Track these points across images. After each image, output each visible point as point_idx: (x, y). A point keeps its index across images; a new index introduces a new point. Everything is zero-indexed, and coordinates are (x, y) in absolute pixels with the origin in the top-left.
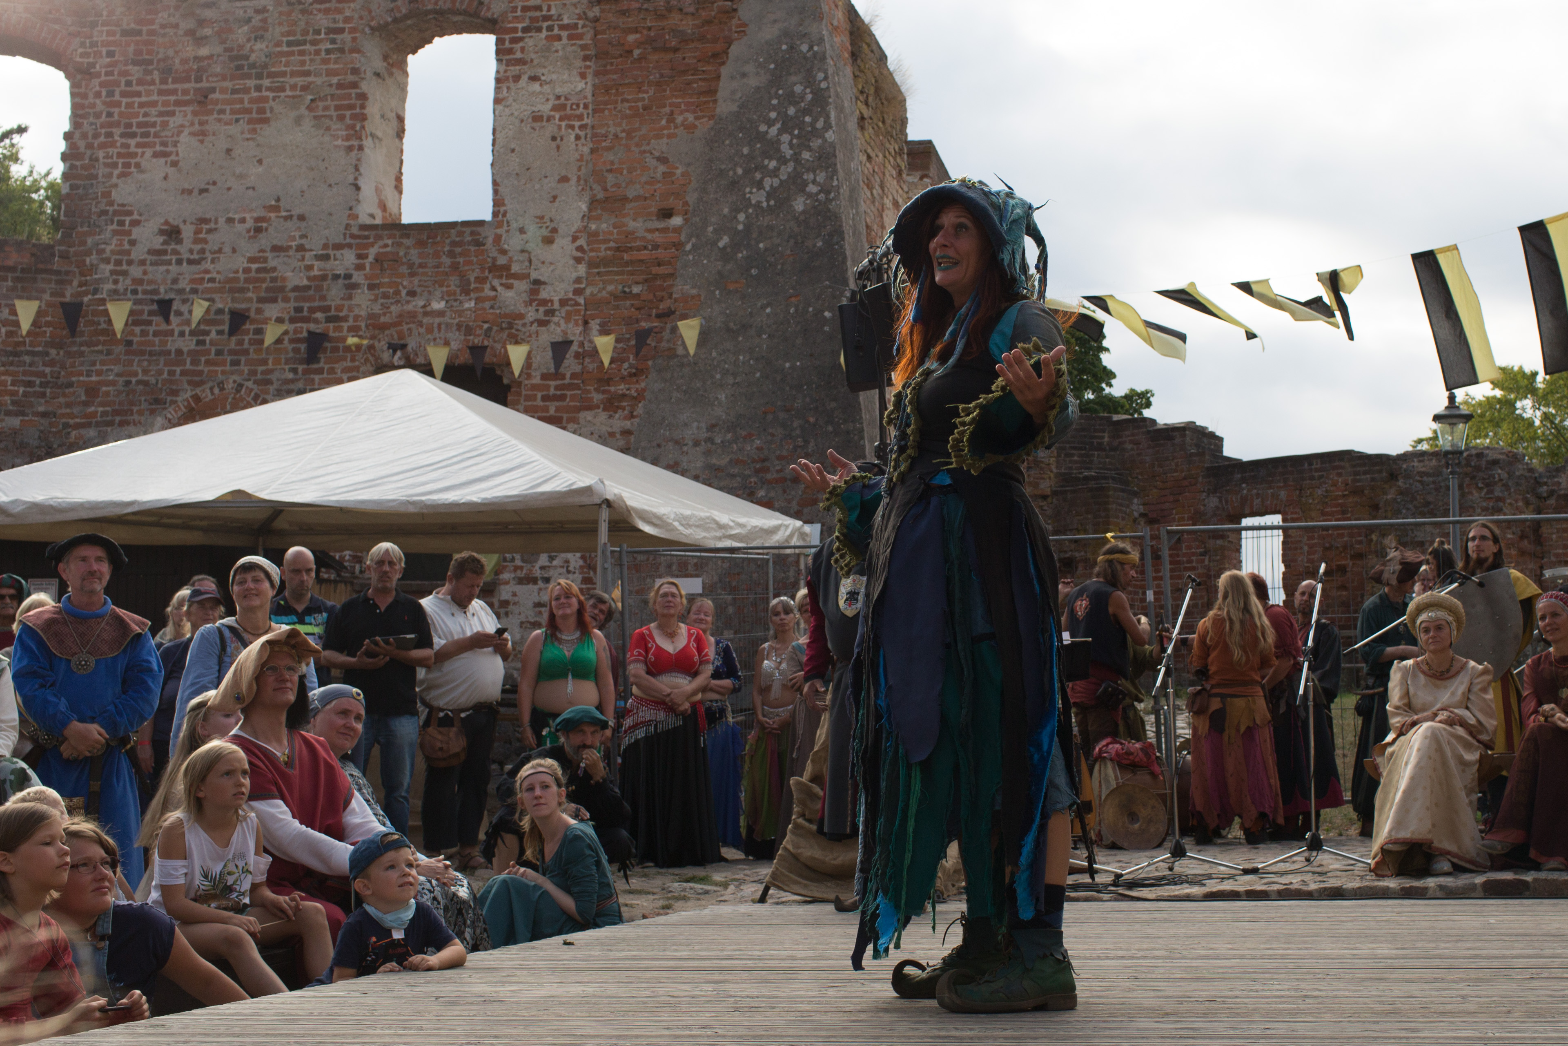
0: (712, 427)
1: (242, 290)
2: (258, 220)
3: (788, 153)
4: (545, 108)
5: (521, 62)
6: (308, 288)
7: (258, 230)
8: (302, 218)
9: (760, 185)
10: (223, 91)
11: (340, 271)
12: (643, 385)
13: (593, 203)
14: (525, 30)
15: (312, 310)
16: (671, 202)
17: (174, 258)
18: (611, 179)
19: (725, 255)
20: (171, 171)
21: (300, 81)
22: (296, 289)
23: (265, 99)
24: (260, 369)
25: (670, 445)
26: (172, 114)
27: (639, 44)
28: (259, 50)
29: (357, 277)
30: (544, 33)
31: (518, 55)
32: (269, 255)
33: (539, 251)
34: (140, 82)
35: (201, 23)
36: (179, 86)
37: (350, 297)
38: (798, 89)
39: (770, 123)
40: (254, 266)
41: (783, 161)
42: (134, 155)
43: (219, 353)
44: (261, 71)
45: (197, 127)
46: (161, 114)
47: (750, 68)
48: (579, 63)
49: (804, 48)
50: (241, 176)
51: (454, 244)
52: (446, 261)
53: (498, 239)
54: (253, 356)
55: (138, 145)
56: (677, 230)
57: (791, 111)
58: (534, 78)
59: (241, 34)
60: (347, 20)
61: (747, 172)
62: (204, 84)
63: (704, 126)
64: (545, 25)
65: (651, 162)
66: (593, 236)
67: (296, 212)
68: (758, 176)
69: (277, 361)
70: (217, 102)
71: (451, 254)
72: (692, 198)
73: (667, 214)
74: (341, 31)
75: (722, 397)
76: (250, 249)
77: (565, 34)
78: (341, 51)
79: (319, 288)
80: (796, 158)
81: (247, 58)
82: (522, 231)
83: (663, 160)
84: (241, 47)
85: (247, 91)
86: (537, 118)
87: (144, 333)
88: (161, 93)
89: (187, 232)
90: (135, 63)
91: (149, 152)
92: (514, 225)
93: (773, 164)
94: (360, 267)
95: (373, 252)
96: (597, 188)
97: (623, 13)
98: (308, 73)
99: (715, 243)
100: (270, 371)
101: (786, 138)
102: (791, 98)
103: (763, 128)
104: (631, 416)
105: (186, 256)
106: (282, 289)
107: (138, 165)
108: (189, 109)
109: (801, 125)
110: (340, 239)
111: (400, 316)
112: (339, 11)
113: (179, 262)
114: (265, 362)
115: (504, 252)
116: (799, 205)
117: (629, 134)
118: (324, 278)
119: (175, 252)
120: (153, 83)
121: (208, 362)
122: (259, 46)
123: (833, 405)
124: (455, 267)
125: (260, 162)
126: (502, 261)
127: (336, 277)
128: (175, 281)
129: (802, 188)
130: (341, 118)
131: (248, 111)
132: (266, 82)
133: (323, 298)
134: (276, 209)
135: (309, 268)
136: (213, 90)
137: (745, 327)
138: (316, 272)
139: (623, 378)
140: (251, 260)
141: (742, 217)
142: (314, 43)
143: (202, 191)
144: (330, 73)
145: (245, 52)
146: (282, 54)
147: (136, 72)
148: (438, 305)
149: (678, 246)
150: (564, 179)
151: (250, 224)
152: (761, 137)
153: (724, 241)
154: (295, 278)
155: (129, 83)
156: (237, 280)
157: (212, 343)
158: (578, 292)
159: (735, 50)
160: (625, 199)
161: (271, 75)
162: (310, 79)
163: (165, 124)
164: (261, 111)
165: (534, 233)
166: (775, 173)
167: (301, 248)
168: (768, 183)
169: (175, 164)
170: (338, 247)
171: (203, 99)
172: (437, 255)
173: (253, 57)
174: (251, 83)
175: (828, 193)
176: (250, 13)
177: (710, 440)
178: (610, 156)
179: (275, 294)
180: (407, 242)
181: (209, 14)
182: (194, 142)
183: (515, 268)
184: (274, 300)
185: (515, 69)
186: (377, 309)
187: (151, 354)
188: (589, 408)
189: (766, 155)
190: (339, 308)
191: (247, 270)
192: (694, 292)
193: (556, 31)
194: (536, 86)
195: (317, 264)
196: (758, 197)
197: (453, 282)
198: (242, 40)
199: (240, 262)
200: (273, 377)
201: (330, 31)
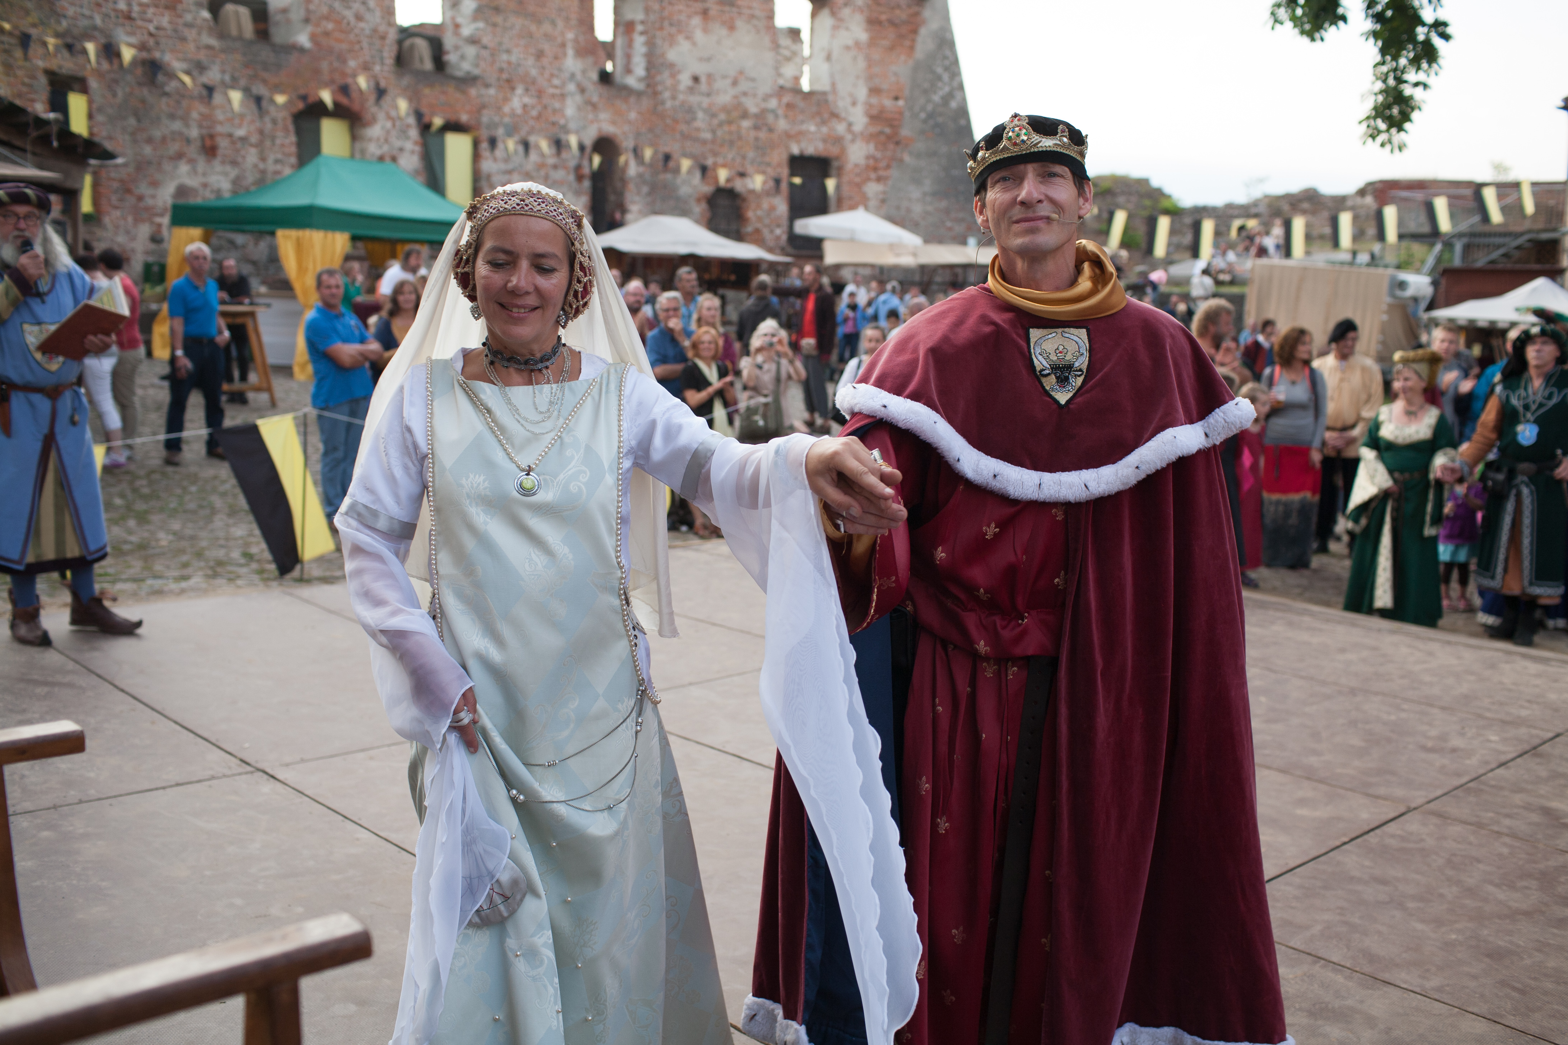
0: (924, 194)
1: (730, 112)
2: (735, 78)
5: (841, 20)
6: (758, 114)
7: (735, 83)
8: (753, 80)
9: (936, 93)
10: (715, 10)
11: (771, 108)
12: (889, 172)
13: (870, 90)
16: (898, 94)
18: (876, 80)
19: (925, 121)
20: (693, 47)
22: (754, 114)
23: (733, 18)
25: (905, 200)
26: (692, 18)
27: (887, 20)
29: (780, 112)
30: (850, 8)
31: (840, 16)
32: (741, 96)
37: (777, 121)
40: (734, 101)
41: (945, 85)
42: (675, 36)
45: (703, 27)
47: (928, 40)
48: (863, 25)
50: (725, 55)
51: (817, 101)
52: (815, 108)
56: (902, 107)
57: (947, 63)
58: (846, 28)
61: (931, 86)
63: (910, 62)
64: (851, 3)
65: (891, 75)
66: (870, 105)
67: (750, 76)
68: (935, 89)
70: (711, 15)
71: (817, 106)
72: (907, 93)
73: (896, 98)
75: (928, 182)
76: (732, 92)
77: (859, 10)
79: (764, 115)
80: (950, 84)
82: (844, 98)
83: (895, 75)
85: (726, 12)
86: (847, 47)
88: (686, 6)
89: (703, 79)
91: (681, 36)
92: (839, 94)
93: (940, 85)
94: (780, 107)
96: (871, 83)
97: (878, 5)
98: (752, 8)
99: (919, 115)
101: (945, 75)
103: (936, 68)
105: (701, 91)
106: (748, 113)
107: (677, 42)
108: (700, 16)
109: (951, 70)
110: (770, 92)
113: (701, 94)
115: (836, 106)
116: (953, 104)
117: (882, 60)
118: (765, 110)
119: (699, 89)
124: (818, 113)
125: (733, 49)
126: (836, 111)
129: (954, 97)
130: (767, 33)
131: (727, 23)
132: (734, 10)
133: (766, 120)
134: (742, 73)
136: (710, 9)
137: (935, 154)
139: (884, 169)
141: (930, 106)
143: (708, 60)
144: (763, 10)
148: (813, 128)
149: (902, 113)
150: (861, 78)
151: (731, 79)
152: (935, 72)
153: (923, 115)
154: (753, 110)
156: (728, 106)
158: (866, 129)
159: (922, 30)
160: (881, 90)
162: (754, 11)
163: (688, 22)
164: (732, 23)
166: (942, 89)
167: (754, 94)
168: (940, 92)
169: (694, 44)
170: (770, 96)
171: (705, 11)
172: (813, 105)
174: (727, 8)
177: (923, 199)
178: (874, 69)
179: (745, 115)
180: (798, 97)
182: (702, 34)
183: (841, 115)
185: (839, 23)
189: (937, 80)
191: (731, 102)
192: (911, 135)
193: (856, 8)
194: (847, 32)
195: (763, 103)
196: (936, 98)
197: (818, 120)
199: (728, 98)
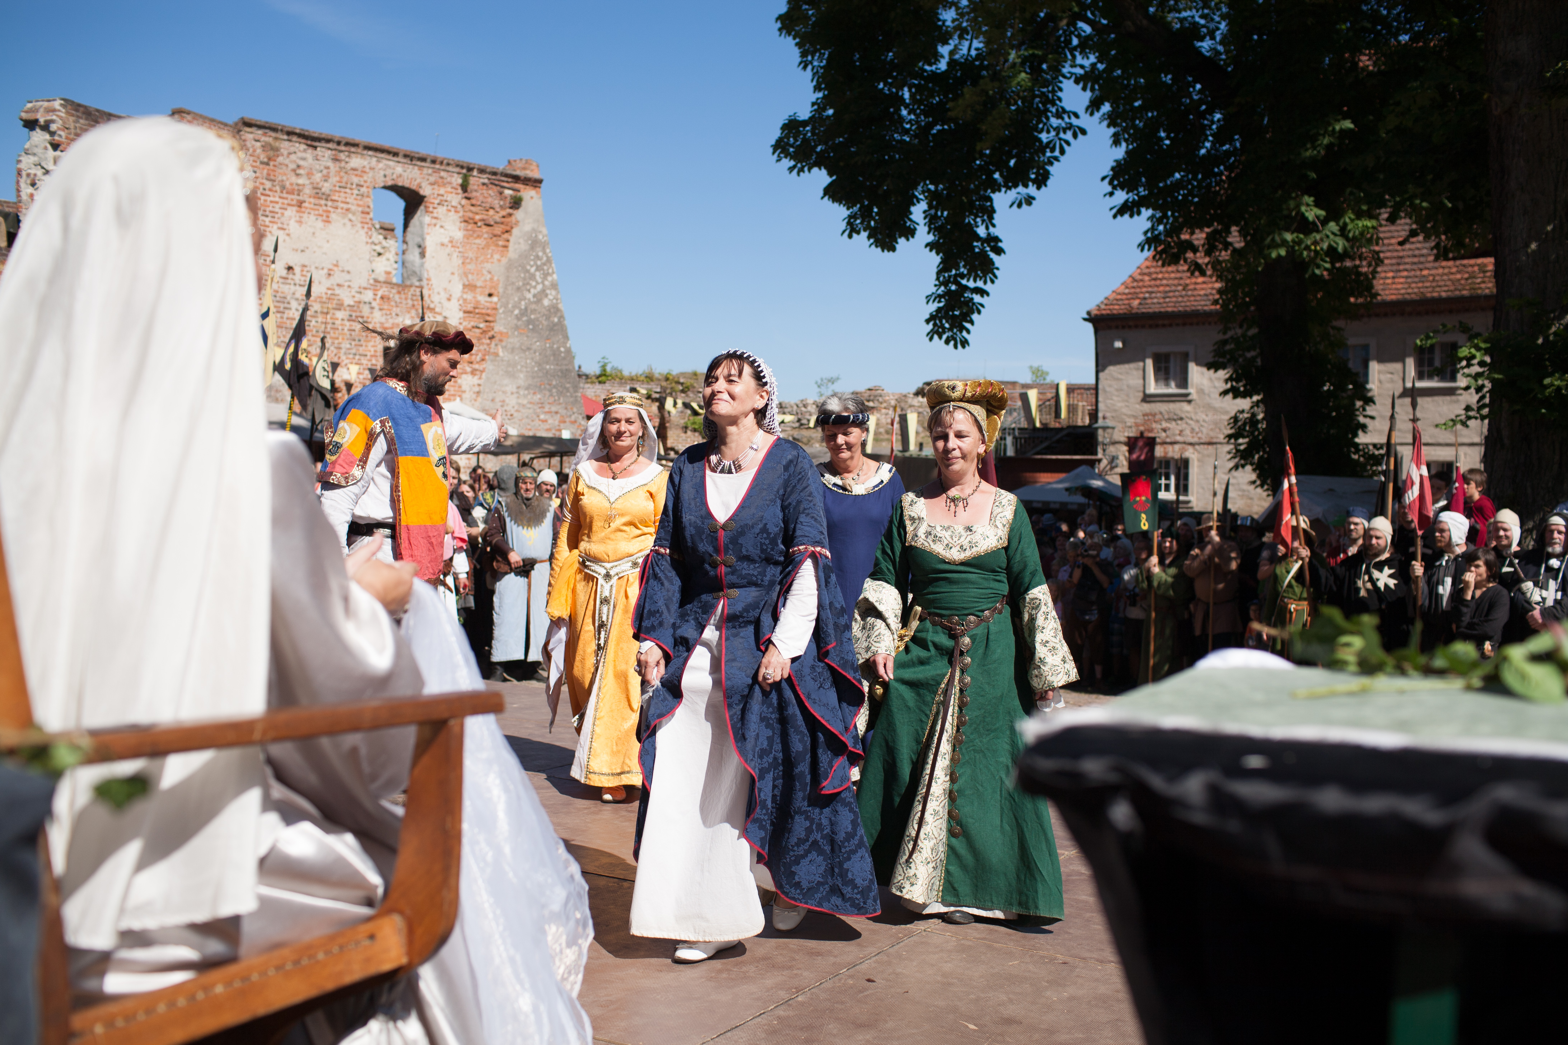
0: (518, 388)
1: (325, 303)
2: (330, 270)
3: (540, 280)
4: (446, 241)
5: (436, 218)
6: (353, 306)
7: (329, 275)
8: (348, 272)
9: (529, 291)
10: (310, 203)
11: (367, 300)
12: (484, 366)
13: (465, 286)
14: (439, 204)
15: (357, 317)
16: (492, 291)
17: (292, 282)
18: (470, 277)
19: (518, 318)
20: (287, 238)
21: (345, 206)
22: (349, 306)
23: (329, 212)
24: (336, 341)
25: (500, 393)
26: (286, 209)
27: (481, 220)
28: (326, 187)
29: (374, 304)
30: (445, 208)
31: (435, 215)
32: (336, 288)
33: (446, 304)
34: (270, 190)
35: (299, 167)
36: (290, 197)
37: (372, 313)
38: (540, 254)
39: (532, 266)
40: (330, 292)
41: (538, 283)
42: (268, 227)
43: (317, 331)
44: (327, 197)
45: (298, 219)
46: (281, 208)
47: (521, 241)
48: (458, 224)
49: (540, 237)
50: (320, 247)
51: (413, 295)
52: (410, 302)
53: (429, 296)
54: (332, 334)
55: (270, 222)
56: (496, 303)
57: (539, 263)
58: (442, 227)
59: (318, 177)
60: (365, 182)
61: (524, 285)
62: (301, 198)
63: (504, 261)
64: (446, 204)
65: (485, 272)
66: (465, 300)
67: (346, 269)
68: (528, 287)
69: (343, 339)
70: (306, 208)
71: (412, 300)
72: (501, 290)
73: (490, 295)
74: (362, 186)
75: (522, 376)
76: (328, 283)
77: (453, 209)
78: (362, 196)
79: (358, 307)
80: (543, 283)
81: (320, 189)
82: (439, 293)
83: (490, 272)
84: (318, 184)
85: (321, 205)
86: (443, 245)
87: (282, 318)
88: (280, 197)
89: (297, 270)
90: (267, 179)
91: (275, 226)
92: (436, 291)
93: (534, 283)
94: (375, 299)
95: (380, 293)
96: (465, 280)
97: (473, 205)
98: (348, 203)
99: (512, 312)
100: (339, 343)
101: (538, 274)
102: (538, 257)
103: (528, 267)
104: (480, 378)
105: (297, 282)
106: (342, 305)
107: (270, 232)
108: (295, 209)
109: (543, 270)
110: (365, 285)
111: (393, 324)
112: (361, 176)
113: (295, 284)
114: (337, 338)
115: (432, 302)
116: (546, 302)
117: (477, 258)
118: (360, 302)
119: (292, 279)
120: (276, 192)
121: (313, 336)
122: (326, 185)
123: (568, 385)
124: (413, 306)
125: (328, 241)
126: (432, 306)
127: (365, 303)
128: (294, 294)
129: (546, 295)
130: (363, 228)
131: (322, 216)
132: (330, 203)
133: (361, 312)
134: (336, 265)
135: (354, 297)
136: (305, 202)
137: (529, 349)
138: (356, 299)
139: (477, 363)
140: (329, 289)
141: (523, 303)
142: (351, 189)
143: (302, 251)
144: (358, 205)
145: (320, 186)
146: (336, 191)
147: (268, 185)
149: (495, 309)
150: (453, 274)
151: (325, 271)
152: (528, 271)
153: (516, 312)
154: (348, 301)
155: (264, 189)
156: (321, 297)
157: (314, 326)
158: (460, 324)
159: (515, 231)
160: (475, 287)
161: (332, 200)
162: (349, 206)
163: (283, 214)
164: (328, 217)
165: (444, 296)
166: (535, 287)
167: (349, 287)
168: (533, 291)
169: (288, 235)
170: (365, 289)
171: (300, 204)
172: (406, 299)
173: (323, 190)
174: (323, 202)
175: (557, 300)
176: (322, 168)
177: (517, 393)
178: (469, 267)
179: (340, 307)
180: (394, 291)
181: (301, 163)
182: (297, 225)
183: (437, 310)
184: (340, 309)
185: (434, 221)
186: (383, 320)
187: (286, 328)
188: (466, 373)
189: (530, 279)
190: (368, 317)
191: (326, 294)
192: (505, 331)
193: (449, 208)
194: (442, 230)
195: (357, 295)
196: (529, 296)
197: (413, 313)
198: (318, 180)
199: (324, 290)
200: (343, 346)
201: (358, 185)
